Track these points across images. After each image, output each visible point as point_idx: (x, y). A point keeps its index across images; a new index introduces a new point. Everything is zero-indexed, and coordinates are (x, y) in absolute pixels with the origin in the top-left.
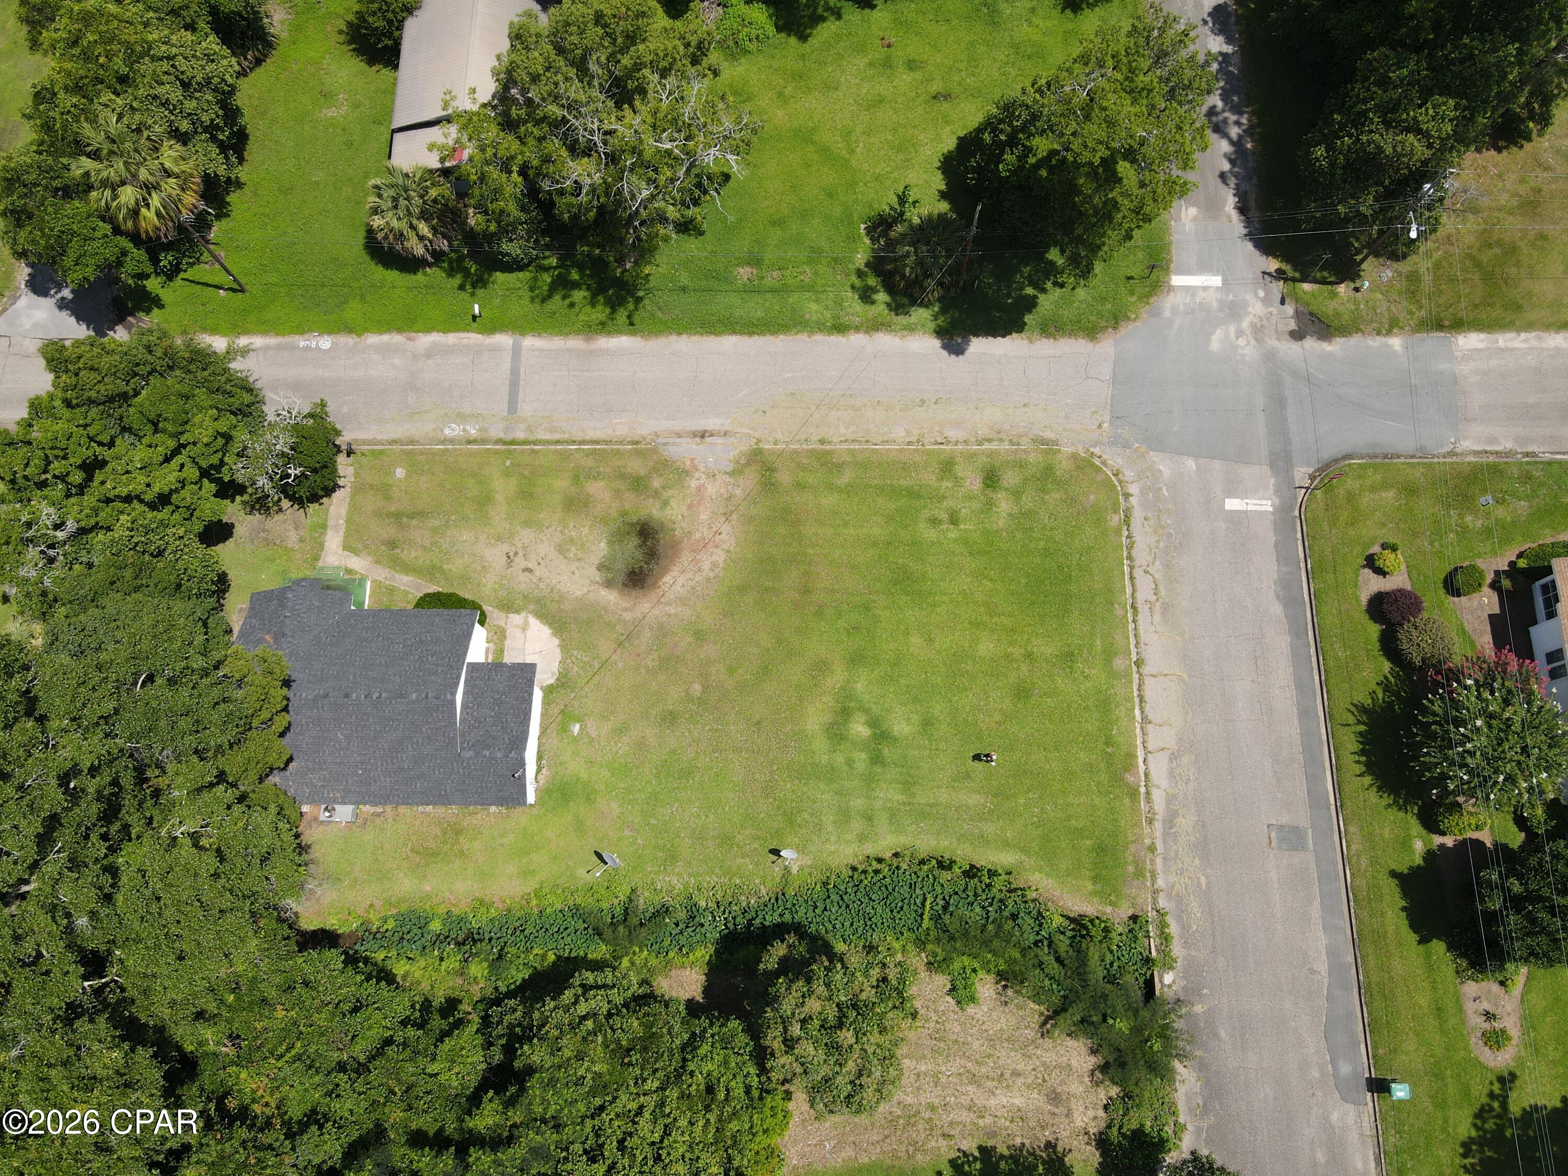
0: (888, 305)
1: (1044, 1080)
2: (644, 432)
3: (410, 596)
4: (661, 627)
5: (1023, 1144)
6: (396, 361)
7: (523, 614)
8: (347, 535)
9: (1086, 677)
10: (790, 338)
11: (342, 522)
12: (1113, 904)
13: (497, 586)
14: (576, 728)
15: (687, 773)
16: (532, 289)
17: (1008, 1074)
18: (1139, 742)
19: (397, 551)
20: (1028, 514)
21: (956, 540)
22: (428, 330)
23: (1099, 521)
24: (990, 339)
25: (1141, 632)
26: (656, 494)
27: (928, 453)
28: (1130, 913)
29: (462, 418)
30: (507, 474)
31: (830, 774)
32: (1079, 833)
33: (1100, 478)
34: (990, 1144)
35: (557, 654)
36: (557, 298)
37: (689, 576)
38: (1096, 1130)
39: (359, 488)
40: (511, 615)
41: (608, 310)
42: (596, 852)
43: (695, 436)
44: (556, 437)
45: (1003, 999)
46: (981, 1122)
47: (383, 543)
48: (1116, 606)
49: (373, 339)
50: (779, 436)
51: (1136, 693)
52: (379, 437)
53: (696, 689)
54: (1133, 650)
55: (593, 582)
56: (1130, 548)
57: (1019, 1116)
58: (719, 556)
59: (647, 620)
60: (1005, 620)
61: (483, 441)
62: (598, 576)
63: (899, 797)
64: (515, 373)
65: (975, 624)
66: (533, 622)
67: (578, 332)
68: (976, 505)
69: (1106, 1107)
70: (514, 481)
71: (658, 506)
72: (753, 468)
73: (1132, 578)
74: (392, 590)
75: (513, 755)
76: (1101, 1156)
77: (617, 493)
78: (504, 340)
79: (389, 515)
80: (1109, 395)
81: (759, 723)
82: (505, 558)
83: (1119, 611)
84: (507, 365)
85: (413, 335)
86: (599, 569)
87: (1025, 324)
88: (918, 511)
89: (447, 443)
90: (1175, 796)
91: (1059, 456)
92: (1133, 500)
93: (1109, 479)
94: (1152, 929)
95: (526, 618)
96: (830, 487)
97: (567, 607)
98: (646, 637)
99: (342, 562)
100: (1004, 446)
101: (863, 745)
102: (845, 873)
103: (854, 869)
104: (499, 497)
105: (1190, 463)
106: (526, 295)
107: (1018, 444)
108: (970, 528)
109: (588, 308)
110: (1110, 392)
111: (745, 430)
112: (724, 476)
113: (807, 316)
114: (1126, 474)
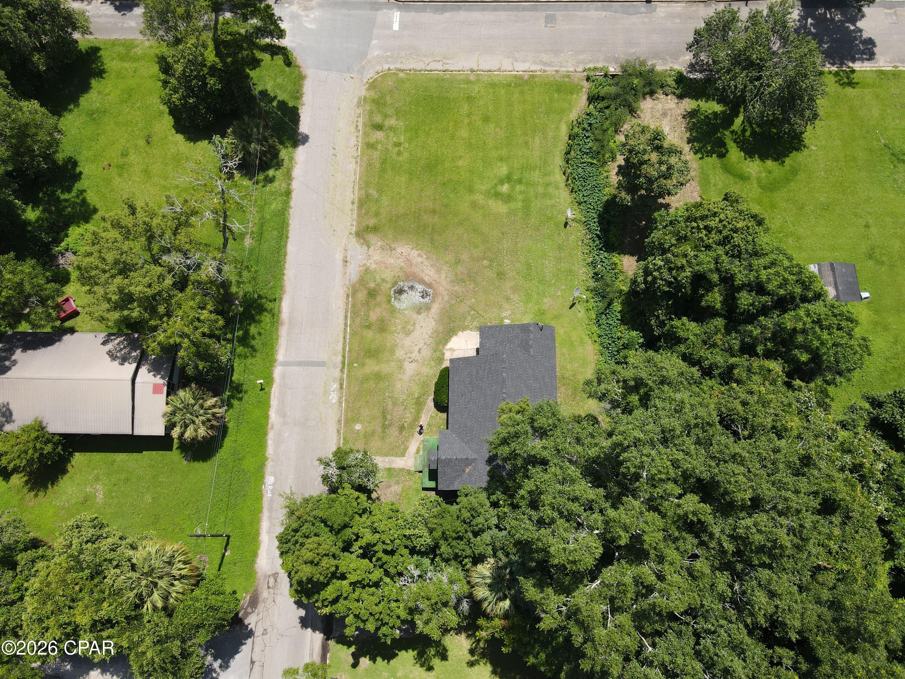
0: (276, 169)
2: (342, 292)
3: (433, 415)
4: (451, 281)
5: (685, 127)
6: (286, 435)
7: (445, 351)
8: (396, 455)
9: (479, 92)
10: (291, 217)
11: (387, 459)
12: (582, 87)
13: (429, 367)
14: (507, 321)
15: (529, 266)
16: (246, 357)
18: (509, 73)
19: (406, 425)
20: (397, 111)
21: (409, 144)
22: (267, 417)
23: (402, 81)
24: (300, 123)
25: (457, 69)
26: (379, 285)
27: (363, 153)
28: (585, 82)
29: (326, 393)
30: (362, 365)
31: (527, 202)
32: (551, 99)
33: (380, 79)
34: (686, 140)
35: (467, 333)
36: (253, 343)
37: (425, 267)
38: (676, 100)
40: (445, 358)
41: (265, 313)
42: (570, 308)
43: (346, 266)
44: (341, 340)
47: (401, 433)
48: (445, 77)
49: (270, 450)
50: (349, 224)
51: (486, 73)
53: (485, 262)
54: (466, 72)
55: (428, 316)
56: (415, 70)
58: (415, 253)
59: (448, 288)
60: (450, 125)
61: (341, 380)
62: (424, 315)
63: (537, 172)
64: (300, 364)
65: (453, 138)
66: (449, 346)
67: (277, 330)
68: (392, 134)
69: (667, 95)
70: (367, 361)
71: (385, 285)
72: (366, 236)
73: (431, 71)
74: (430, 425)
75: (531, 329)
76: (685, 98)
77: (378, 305)
78: (277, 372)
79: (384, 432)
81: (503, 234)
82: (412, 364)
83: (448, 76)
84: (295, 369)
85: (269, 426)
86: (420, 314)
87: (294, 106)
88: (393, 160)
89: (341, 401)
90: (534, 61)
91: (367, 96)
92: (392, 67)
93: (380, 76)
94: (592, 74)
95: (447, 350)
96: (377, 201)
97: (441, 328)
98: (458, 288)
99: (412, 456)
100: (361, 120)
101: (513, 188)
102: (574, 195)
103: (572, 192)
104: (376, 368)
105: (374, 42)
106: (249, 361)
107: (360, 114)
108: (403, 137)
109: (262, 325)
110: (335, 72)
111: (344, 241)
112: (370, 251)
113: (279, 208)
114: (378, 69)
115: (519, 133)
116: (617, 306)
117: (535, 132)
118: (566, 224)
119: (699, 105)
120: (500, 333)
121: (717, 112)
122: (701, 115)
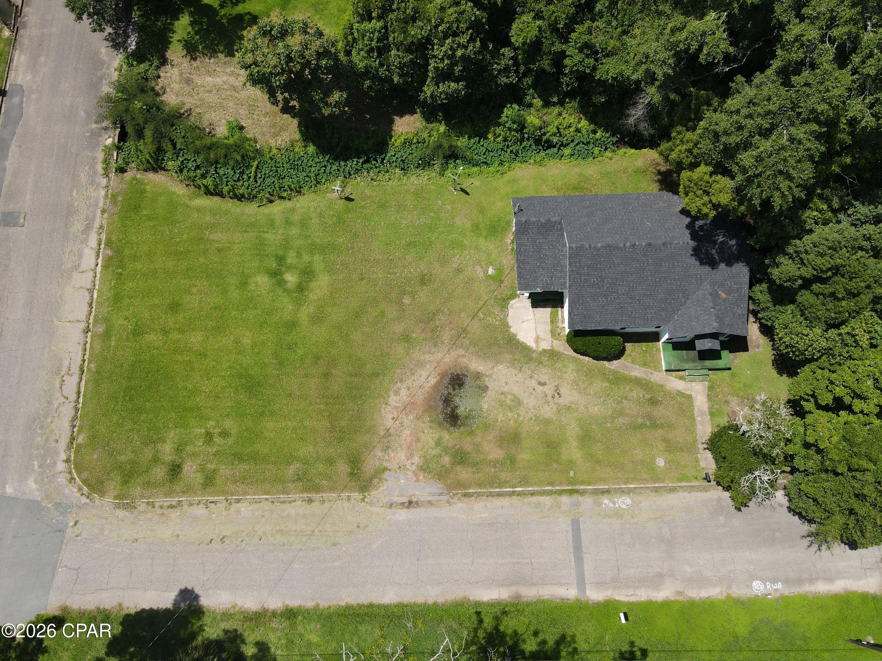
0: (243, 642)
1: (193, 89)
2: (460, 505)
3: (629, 360)
4: (435, 345)
5: (210, 59)
6: (688, 569)
7: (540, 349)
8: (691, 407)
9: (127, 318)
10: (335, 602)
11: (699, 419)
12: (135, 179)
13: (564, 370)
14: (491, 271)
15: (410, 245)
17: (214, 91)
19: (648, 397)
20: (148, 442)
21: (209, 419)
22: (666, 604)
23: (93, 437)
24: (155, 607)
25: (80, 353)
26: (446, 450)
27: (224, 493)
28: (126, 174)
29: (618, 514)
30: (571, 464)
31: (313, 249)
32: (151, 218)
33: (85, 475)
34: (228, 58)
35: (511, 321)
36: (551, 643)
37: (415, 384)
38: (167, 67)
39: (691, 448)
40: (549, 348)
41: (502, 628)
43: (417, 503)
44: (535, 499)
45: (212, 127)
46: (233, 69)
47: (660, 402)
48: (94, 370)
50: (346, 504)
51: (93, 310)
52: (686, 494)
53: (406, 300)
54: (89, 340)
56: (75, 418)
57: (210, 73)
58: (393, 400)
59: (446, 349)
60: (180, 358)
61: (596, 492)
62: (487, 381)
63: (266, 235)
64: (579, 561)
65: (204, 355)
66: (532, 344)
67: (528, 604)
68: (189, 448)
69: (159, 77)
70: (564, 457)
71: (445, 441)
72: (368, 475)
73: (79, 393)
74: (645, 364)
75: (524, 220)
76: (166, 55)
77: (477, 447)
78: (595, 595)
79: (662, 426)
80: (62, 553)
81: (362, 279)
82: (561, 393)
83: (92, 366)
84: (587, 567)
85: (680, 598)
86: (487, 387)
87: (121, 624)
88: (236, 443)
89: (627, 490)
90: (82, 242)
91: (115, 494)
92: (64, 457)
93: (79, 474)
94: (114, 166)
95: (538, 346)
96: (306, 462)
97: (508, 356)
98: (446, 336)
99: (689, 385)
100: (159, 501)
101: (290, 268)
102: (304, 190)
103: (299, 192)
104: (574, 443)
105: (9, 490)
106: (582, 646)
107: (148, 503)
108: (196, 430)
109: (521, 630)
110: (61, 555)
111: (375, 509)
112: (391, 467)
113: (318, 626)
114: (64, 480)
115: (202, 260)
116: (462, 142)
117: (202, 239)
118: (348, 199)
119: (178, 41)
120: (528, 263)
121: (191, 21)
122: (193, 39)
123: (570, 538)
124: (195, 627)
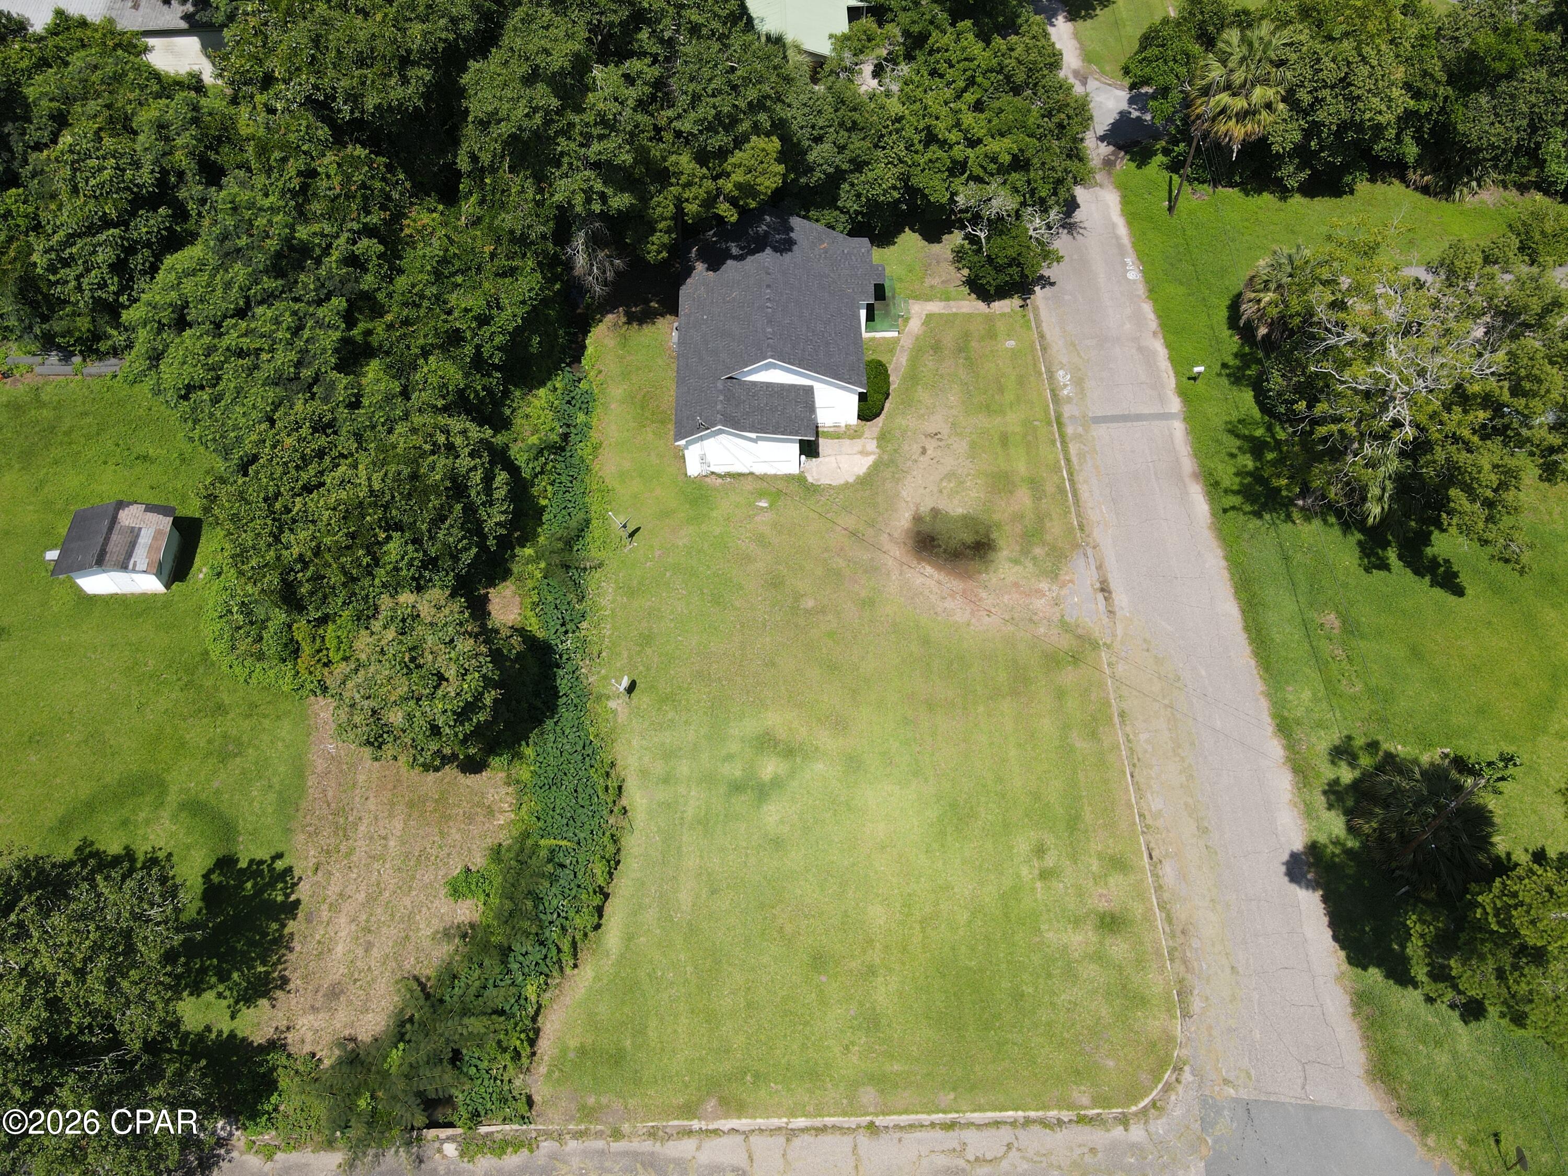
0: (1336, 781)
1: (356, 981)
2: (1096, 535)
4: (875, 568)
5: (292, 951)
6: (1128, 326)
7: (877, 451)
8: (941, 316)
9: (847, 1048)
10: (1255, 672)
11: (954, 310)
12: (549, 1076)
14: (763, 504)
15: (718, 601)
16: (1240, 421)
17: (370, 937)
18: (760, 1122)
19: (931, 352)
20: (1070, 974)
21: (1019, 876)
22: (1168, 345)
23: (1075, 1073)
24: (1326, 920)
25: (918, 1135)
26: (1025, 553)
27: (1133, 839)
28: (537, 1097)
29: (1078, 382)
30: (1025, 423)
31: (717, 738)
32: (641, 1031)
34: (301, 915)
35: (838, 482)
36: (1238, 443)
37: (935, 590)
38: (290, 1041)
39: (989, 319)
40: (875, 442)
41: (1235, 488)
42: (638, 529)
43: (1102, 583)
44: (1074, 459)
45: (453, 932)
46: (325, 907)
47: (937, 341)
48: (952, 1096)
49: (1147, 309)
50: (1119, 667)
51: (829, 1120)
52: (1044, 324)
53: (808, 604)
54: (890, 1121)
56: (1044, 1123)
57: (325, 950)
58: (961, 616)
59: (882, 555)
60: (917, 939)
61: (1056, 401)
62: (925, 509)
63: (690, 813)
64: (1139, 417)
65: (908, 902)
66: (870, 460)
67: (1201, 465)
68: (1071, 902)
69: (311, 1054)
70: (1017, 429)
71: (1012, 555)
72: (1074, 642)
74: (891, 351)
76: (260, 1045)
77: (1018, 515)
78: (1175, 405)
79: (966, 342)
80: (1282, 1099)
81: (773, 664)
82: (935, 431)
84: (1145, 410)
85: (1160, 335)
86: (933, 509)
87: (1364, 969)
88: (1051, 831)
89: (1049, 373)
91: (1166, 1018)
92: (1118, 1131)
93: (1146, 1092)
94: (514, 1129)
95: (873, 453)
96: (1066, 727)
97: (889, 485)
98: (863, 555)
99: (914, 316)
100: (1164, 940)
101: (751, 772)
102: (607, 758)
103: (611, 766)
104: (999, 420)
106: (1234, 417)
107: (1172, 960)
108: (1039, 896)
109: (1233, 470)
110: (1288, 1100)
111: (1119, 632)
112: (1058, 615)
113: (1291, 688)
114: (1159, 1122)
117: (690, 924)
119: (233, 1017)
120: (778, 423)
121: (191, 994)
122: (237, 984)
123: (1115, 425)
124: (1337, 851)
